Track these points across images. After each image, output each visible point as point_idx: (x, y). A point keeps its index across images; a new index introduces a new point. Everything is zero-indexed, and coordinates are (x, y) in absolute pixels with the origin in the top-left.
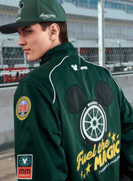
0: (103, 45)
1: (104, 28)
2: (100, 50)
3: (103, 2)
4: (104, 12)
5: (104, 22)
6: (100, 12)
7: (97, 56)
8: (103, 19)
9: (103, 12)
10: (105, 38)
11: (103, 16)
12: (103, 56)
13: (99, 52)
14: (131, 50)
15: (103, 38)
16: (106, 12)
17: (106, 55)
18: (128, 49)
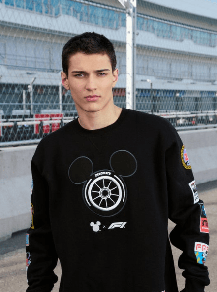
0: (133, 85)
1: (135, 59)
2: (129, 93)
3: (134, 17)
4: (136, 33)
5: (135, 49)
6: (129, 32)
7: (123, 102)
8: (134, 44)
9: (134, 33)
10: (137, 74)
11: (134, 39)
12: (133, 103)
13: (128, 95)
14: (164, 93)
15: (134, 74)
16: (138, 34)
17: (137, 102)
18: (158, 91)
